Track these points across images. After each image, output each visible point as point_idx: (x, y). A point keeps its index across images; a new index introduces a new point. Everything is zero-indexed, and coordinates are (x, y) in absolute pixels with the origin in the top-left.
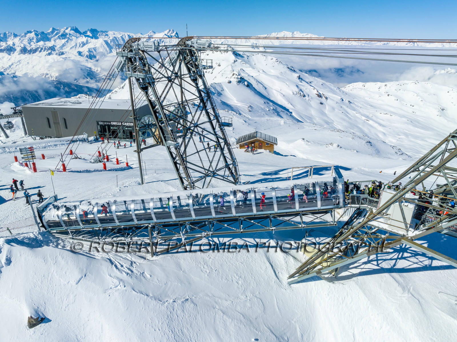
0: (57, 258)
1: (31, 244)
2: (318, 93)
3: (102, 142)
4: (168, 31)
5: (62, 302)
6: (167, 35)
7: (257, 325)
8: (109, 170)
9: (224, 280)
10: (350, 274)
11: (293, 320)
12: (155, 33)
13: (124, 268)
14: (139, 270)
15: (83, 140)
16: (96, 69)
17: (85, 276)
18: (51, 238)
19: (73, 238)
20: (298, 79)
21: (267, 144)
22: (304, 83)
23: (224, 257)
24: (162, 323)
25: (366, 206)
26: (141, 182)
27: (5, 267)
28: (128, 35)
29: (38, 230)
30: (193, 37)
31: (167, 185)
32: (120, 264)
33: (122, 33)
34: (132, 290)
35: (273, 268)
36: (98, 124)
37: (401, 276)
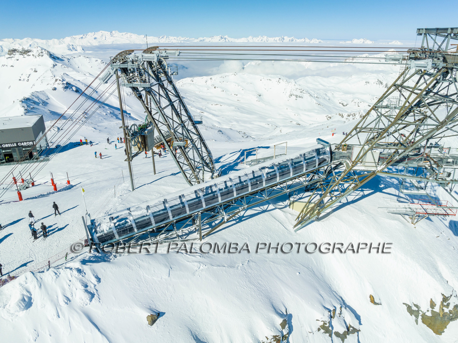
8: (60, 191)
17: (171, 268)
25: (342, 160)
26: (131, 189)
27: (97, 285)
34: (212, 266)
35: (281, 224)
37: (356, 205)
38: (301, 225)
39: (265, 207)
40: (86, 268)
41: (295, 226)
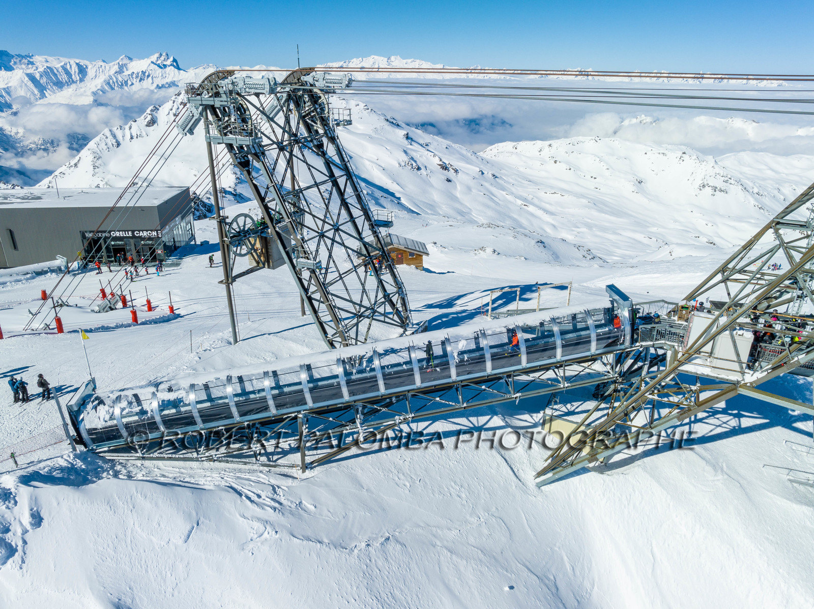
0: (133, 499)
1: (69, 479)
2: (441, 163)
3: (98, 271)
4: (157, 55)
5: (165, 581)
6: (156, 64)
7: (506, 563)
8: (143, 323)
9: (437, 496)
10: (627, 456)
11: (555, 545)
12: (131, 59)
13: (264, 499)
14: (290, 498)
15: (58, 270)
16: (14, 130)
17: (198, 525)
18: (100, 463)
19: (143, 458)
20: (405, 139)
21: (411, 254)
22: (415, 146)
23: (427, 457)
24: (357, 588)
25: (663, 342)
26: (232, 340)
27: (31, 531)
28: (77, 64)
29: (71, 450)
30: (314, 69)
31: (283, 340)
32: (253, 492)
33: (64, 60)
34: (292, 537)
35: (508, 464)
36: (84, 237)
37: (705, 449)
38: (554, 474)
39: (482, 420)
40: (24, 493)
41: (540, 474)
